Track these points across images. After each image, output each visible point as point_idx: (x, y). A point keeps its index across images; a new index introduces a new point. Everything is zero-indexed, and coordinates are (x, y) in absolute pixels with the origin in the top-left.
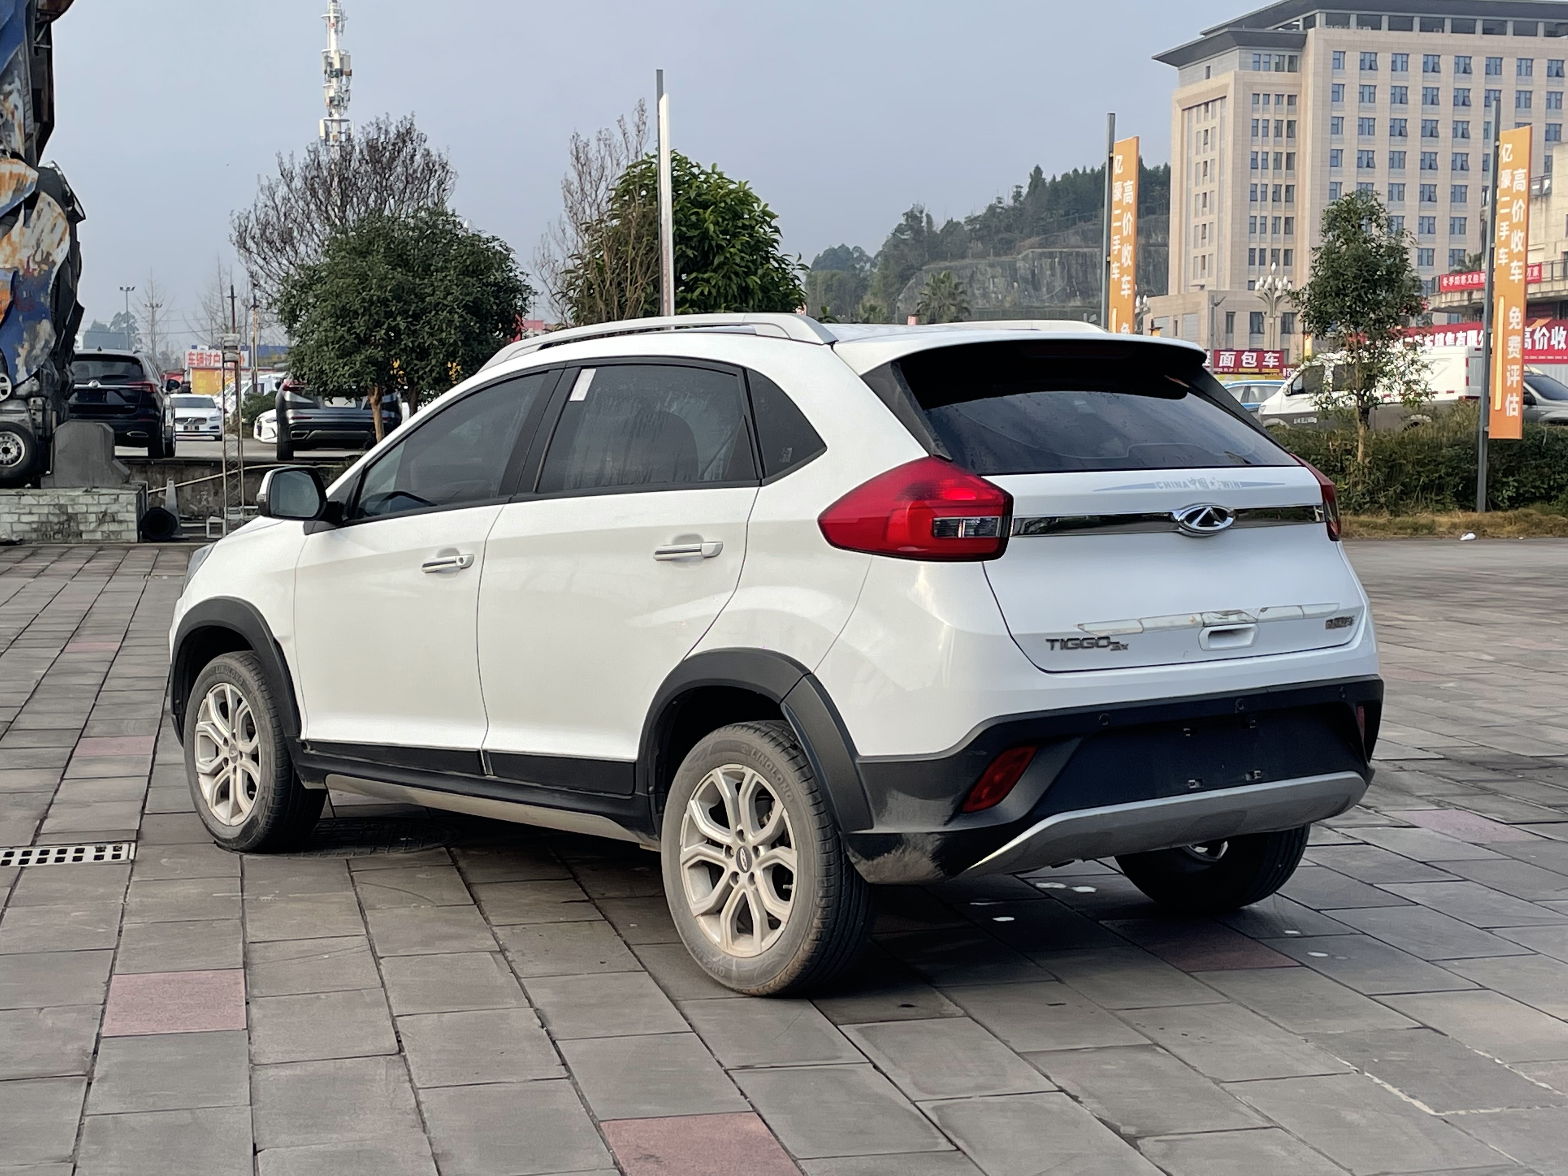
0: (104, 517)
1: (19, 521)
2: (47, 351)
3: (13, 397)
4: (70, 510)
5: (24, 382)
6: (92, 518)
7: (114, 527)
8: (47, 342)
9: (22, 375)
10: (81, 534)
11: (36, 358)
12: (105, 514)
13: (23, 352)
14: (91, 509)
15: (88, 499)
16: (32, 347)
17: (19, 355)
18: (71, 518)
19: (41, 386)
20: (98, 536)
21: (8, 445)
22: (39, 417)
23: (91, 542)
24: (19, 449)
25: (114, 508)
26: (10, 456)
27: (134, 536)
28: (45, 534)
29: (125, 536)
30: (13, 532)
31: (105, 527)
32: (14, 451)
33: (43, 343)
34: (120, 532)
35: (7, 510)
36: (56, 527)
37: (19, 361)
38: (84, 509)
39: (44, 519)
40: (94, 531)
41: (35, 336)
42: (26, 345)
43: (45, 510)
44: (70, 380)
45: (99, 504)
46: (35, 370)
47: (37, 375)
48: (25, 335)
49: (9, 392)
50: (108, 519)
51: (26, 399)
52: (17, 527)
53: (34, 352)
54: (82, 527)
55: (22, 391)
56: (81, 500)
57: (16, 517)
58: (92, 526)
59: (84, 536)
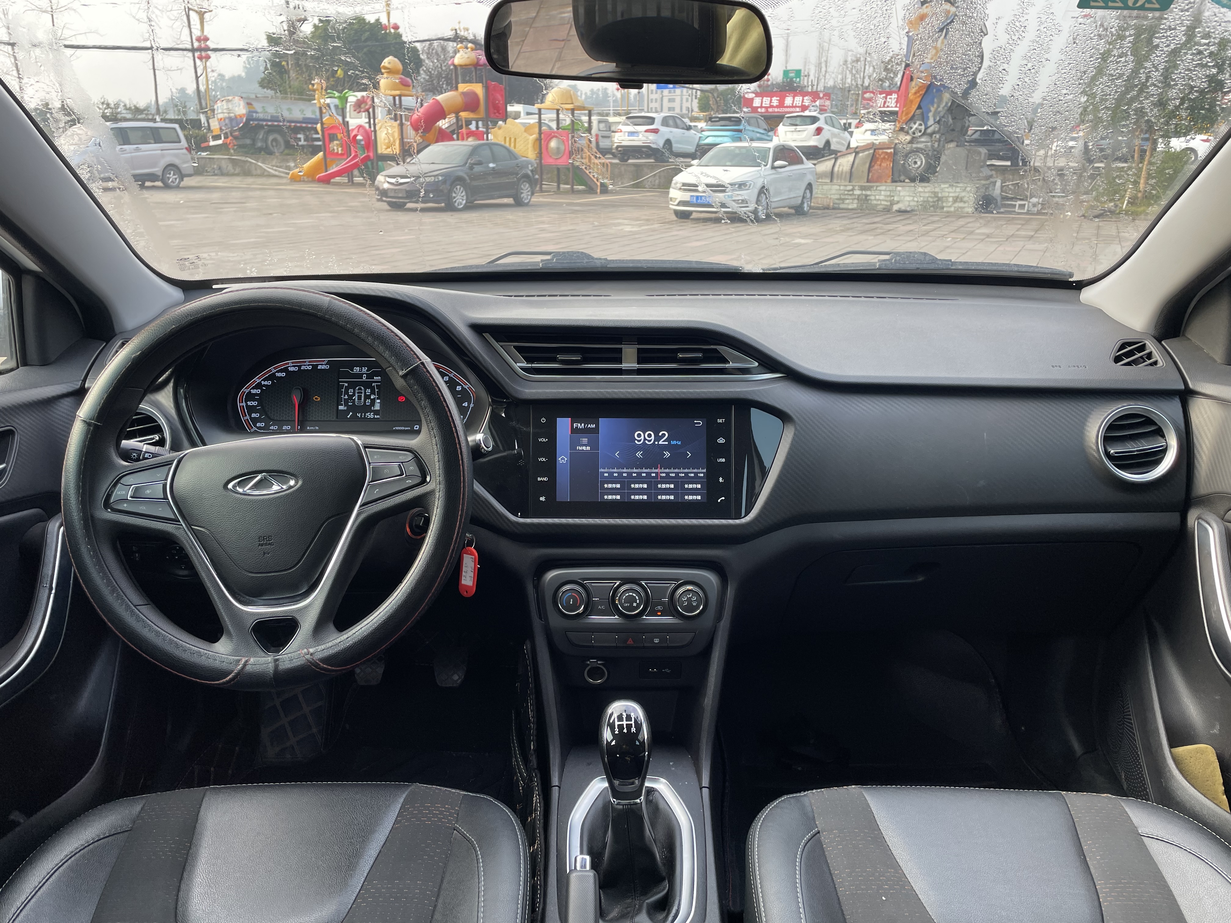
0: (956, 199)
1: (913, 201)
2: (946, 108)
3: (924, 134)
4: (940, 195)
5: (931, 126)
6: (951, 199)
7: (961, 205)
8: (947, 103)
9: (931, 122)
10: (943, 208)
11: (940, 112)
12: (957, 197)
13: (933, 109)
14: (951, 195)
15: (950, 190)
16: (938, 107)
17: (931, 111)
18: (940, 199)
19: (940, 128)
20: (952, 209)
21: (917, 160)
22: (936, 145)
23: (948, 212)
24: (922, 162)
25: (963, 194)
26: (916, 166)
27: (970, 210)
28: (925, 207)
29: (967, 210)
30: (909, 206)
31: (957, 205)
32: (919, 163)
33: (944, 104)
34: (964, 208)
35: (908, 194)
36: (931, 204)
37: (931, 114)
38: (947, 194)
39: (926, 199)
40: (950, 207)
41: (940, 100)
42: (935, 106)
43: (927, 195)
44: (967, 125)
45: (955, 192)
46: (938, 119)
47: (938, 122)
48: (936, 100)
49: (923, 131)
50: (958, 200)
51: (931, 135)
52: (912, 204)
53: (939, 109)
54: (944, 204)
55: (929, 131)
56: (946, 190)
57: (911, 198)
58: (950, 204)
59: (945, 209)
